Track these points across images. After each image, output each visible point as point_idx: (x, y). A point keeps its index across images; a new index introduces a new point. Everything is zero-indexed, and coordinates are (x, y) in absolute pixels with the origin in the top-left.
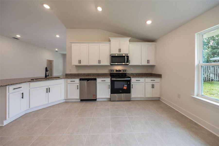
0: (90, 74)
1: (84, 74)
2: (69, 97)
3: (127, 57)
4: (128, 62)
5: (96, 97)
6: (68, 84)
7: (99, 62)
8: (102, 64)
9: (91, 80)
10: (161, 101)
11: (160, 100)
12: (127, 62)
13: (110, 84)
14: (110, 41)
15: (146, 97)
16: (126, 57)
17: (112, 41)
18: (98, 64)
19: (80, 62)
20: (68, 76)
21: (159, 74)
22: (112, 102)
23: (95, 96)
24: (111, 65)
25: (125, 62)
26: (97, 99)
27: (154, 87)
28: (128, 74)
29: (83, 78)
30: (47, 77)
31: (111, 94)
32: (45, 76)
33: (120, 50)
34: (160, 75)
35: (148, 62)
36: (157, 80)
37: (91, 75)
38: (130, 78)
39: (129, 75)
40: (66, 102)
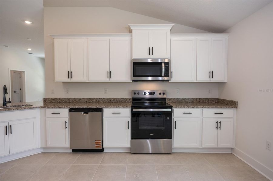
0: (92, 99)
1: (80, 99)
2: (50, 144)
3: (166, 66)
4: (167, 74)
5: (101, 145)
6: (47, 119)
7: (109, 74)
8: (114, 79)
9: (92, 111)
10: (236, 155)
11: (234, 154)
12: (165, 76)
13: (129, 119)
14: (130, 31)
15: (204, 146)
16: (163, 65)
17: (134, 32)
18: (106, 80)
19: (70, 75)
20: (49, 103)
21: (232, 101)
22: (133, 155)
23: (100, 143)
24: (133, 81)
25: (161, 76)
26: (104, 150)
27: (220, 128)
28: (170, 99)
29: (77, 107)
30: (7, 104)
31: (132, 139)
32: (2, 103)
33: (151, 51)
34: (235, 101)
35: (211, 76)
36: (228, 112)
37: (94, 101)
38: (171, 107)
39: (171, 101)
40: (44, 153)
